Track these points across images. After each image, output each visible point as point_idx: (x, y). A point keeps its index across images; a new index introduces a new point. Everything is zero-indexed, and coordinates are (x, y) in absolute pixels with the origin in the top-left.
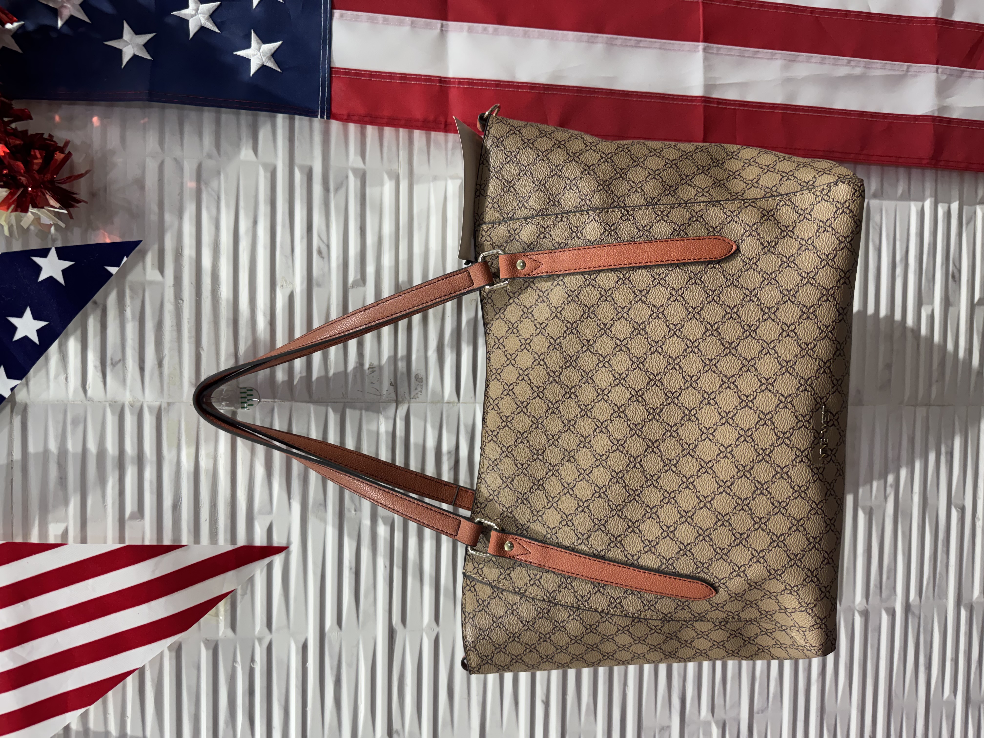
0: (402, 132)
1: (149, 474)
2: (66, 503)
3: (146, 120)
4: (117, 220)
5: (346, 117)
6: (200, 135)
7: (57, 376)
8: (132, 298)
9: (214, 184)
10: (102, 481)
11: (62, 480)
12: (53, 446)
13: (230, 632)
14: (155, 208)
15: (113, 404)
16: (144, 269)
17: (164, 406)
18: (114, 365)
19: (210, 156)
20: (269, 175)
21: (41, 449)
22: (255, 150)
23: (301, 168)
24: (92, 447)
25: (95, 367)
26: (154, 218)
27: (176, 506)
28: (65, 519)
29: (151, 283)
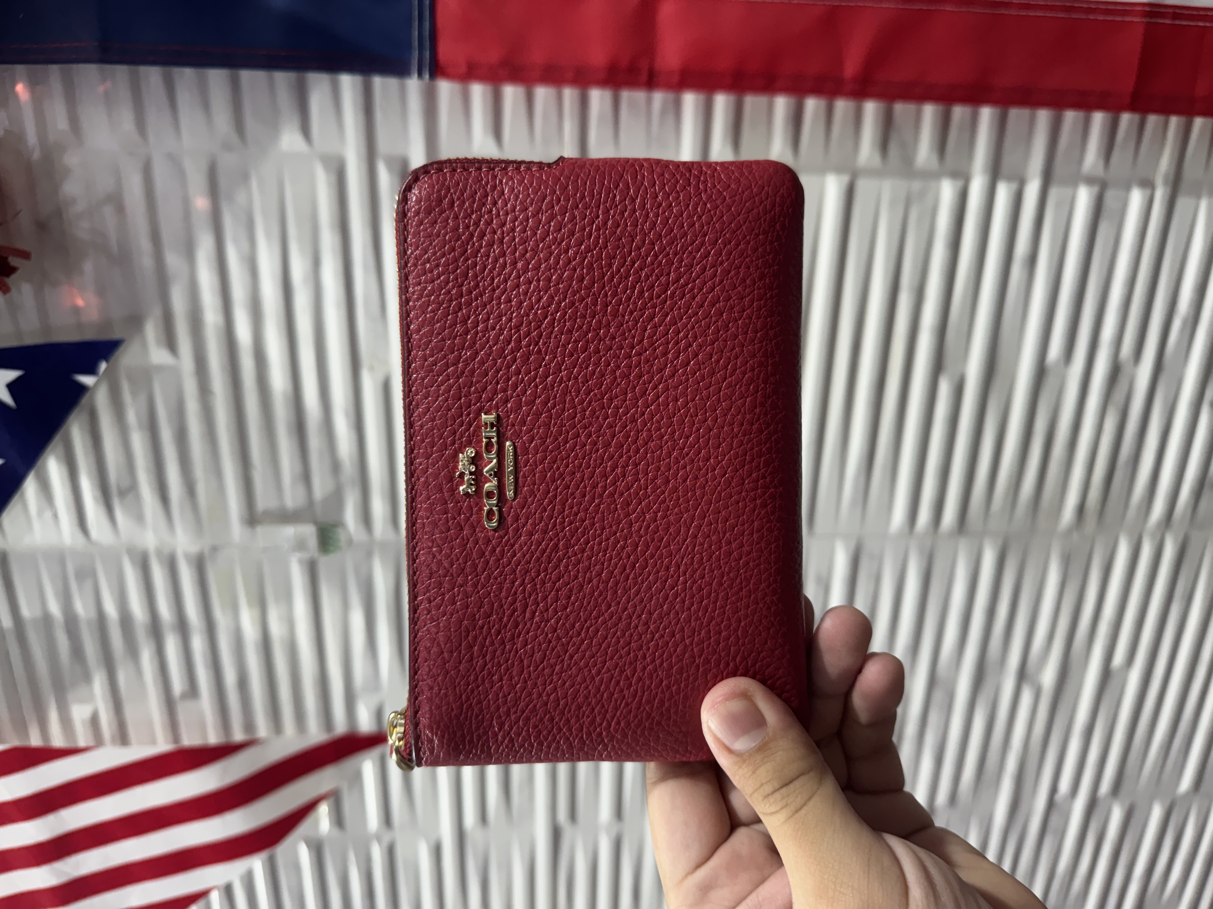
0: (569, 94)
1: (198, 643)
2: (87, 678)
3: (109, 84)
4: (88, 267)
5: (463, 69)
6: (206, 105)
7: (40, 513)
8: (134, 394)
9: (241, 198)
10: (133, 651)
11: (77, 651)
12: (55, 608)
13: (336, 832)
14: (145, 244)
15: (131, 551)
16: (144, 346)
17: (206, 552)
18: (122, 494)
19: (227, 147)
20: (333, 179)
21: (38, 613)
22: (306, 130)
23: (390, 162)
24: (111, 609)
25: (95, 498)
26: (147, 262)
27: (243, 683)
28: (91, 699)
29: (160, 368)
